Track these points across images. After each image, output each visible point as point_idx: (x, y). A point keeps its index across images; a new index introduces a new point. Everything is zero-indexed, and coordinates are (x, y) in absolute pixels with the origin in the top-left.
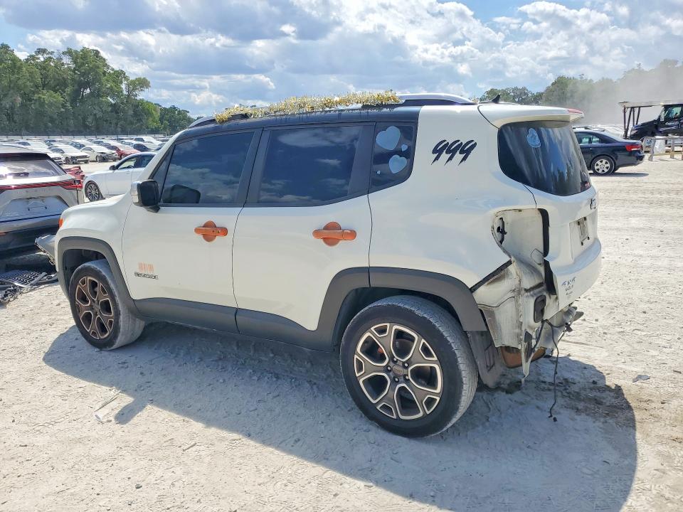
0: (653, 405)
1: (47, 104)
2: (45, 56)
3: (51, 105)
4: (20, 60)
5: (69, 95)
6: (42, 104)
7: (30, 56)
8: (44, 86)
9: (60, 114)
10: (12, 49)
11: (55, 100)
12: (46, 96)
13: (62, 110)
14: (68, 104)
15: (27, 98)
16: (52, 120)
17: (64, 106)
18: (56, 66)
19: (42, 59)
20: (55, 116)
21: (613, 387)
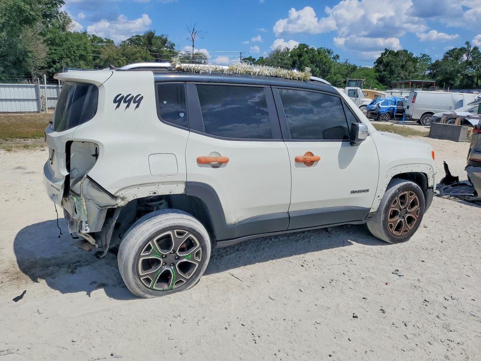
0: (8, 279)
21: (39, 280)
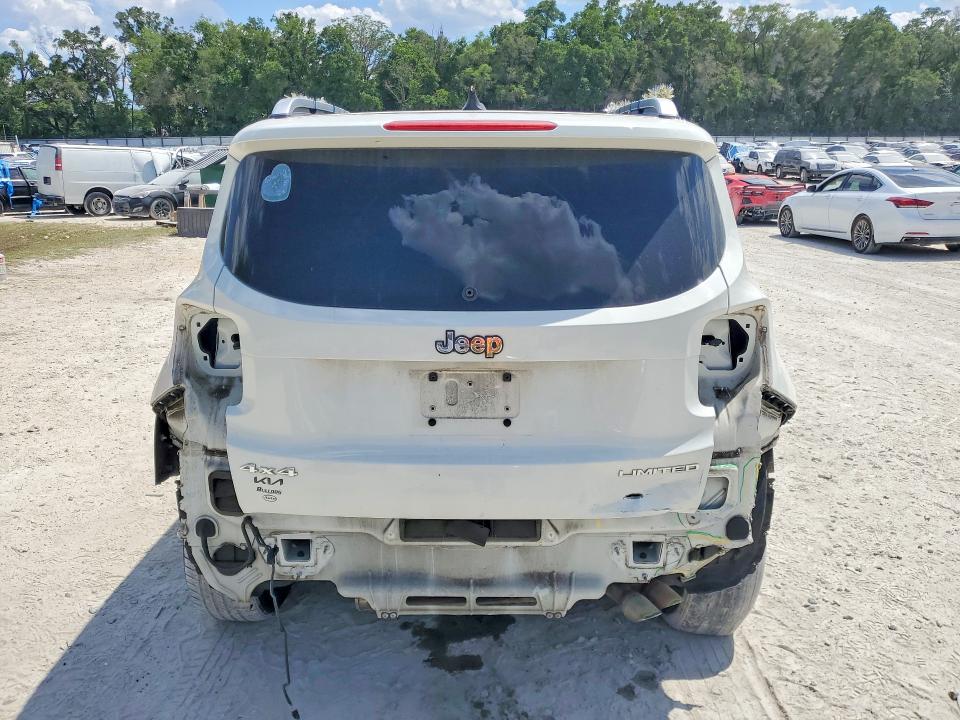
1: (915, 91)
2: (936, 18)
3: (922, 89)
4: (895, 28)
5: (953, 75)
6: (908, 89)
7: (913, 21)
8: (921, 63)
9: (931, 105)
10: (888, 13)
11: (929, 82)
12: (919, 78)
13: (937, 97)
14: (948, 89)
15: (890, 81)
16: (917, 113)
17: (940, 91)
18: (946, 33)
19: (929, 24)
20: (922, 108)
